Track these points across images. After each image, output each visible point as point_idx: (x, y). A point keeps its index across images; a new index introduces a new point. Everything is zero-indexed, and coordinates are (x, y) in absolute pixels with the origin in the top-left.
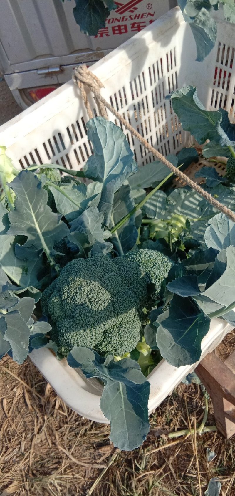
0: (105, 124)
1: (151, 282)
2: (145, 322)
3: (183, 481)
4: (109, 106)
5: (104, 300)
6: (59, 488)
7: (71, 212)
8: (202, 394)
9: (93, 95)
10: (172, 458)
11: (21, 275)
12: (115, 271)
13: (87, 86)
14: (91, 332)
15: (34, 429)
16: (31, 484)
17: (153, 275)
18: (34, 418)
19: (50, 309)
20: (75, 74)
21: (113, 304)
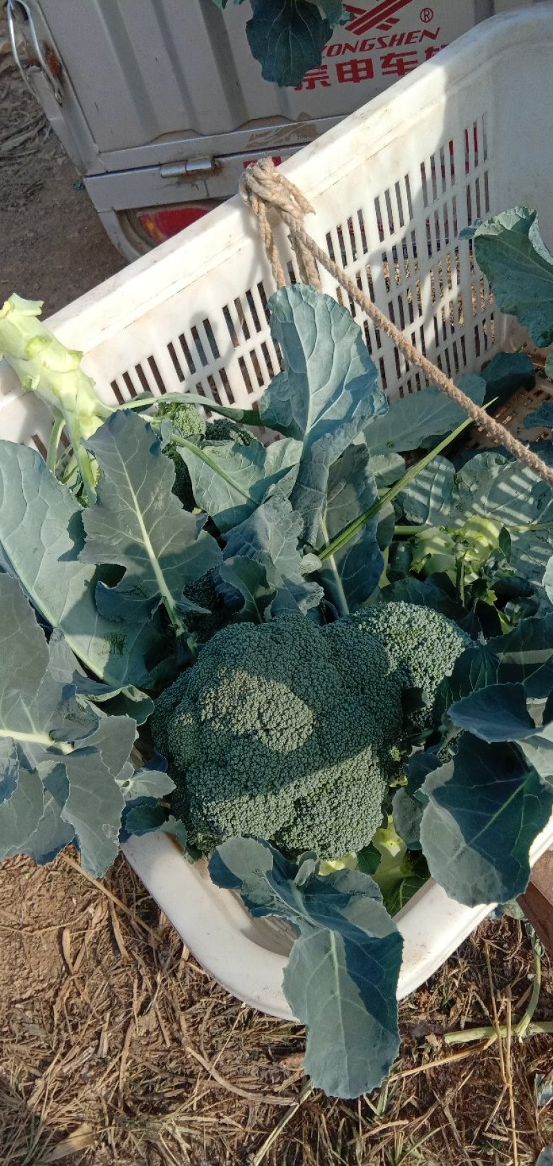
0: (311, 301)
1: (411, 685)
2: (396, 778)
3: (477, 1150)
4: (325, 257)
5: (298, 727)
6: (185, 1146)
7: (228, 507)
8: (528, 945)
9: (287, 231)
10: (450, 1093)
11: (107, 656)
12: (326, 656)
13: (273, 209)
14: (266, 801)
15: (131, 1004)
16: (121, 1133)
17: (417, 667)
18: (132, 978)
19: (171, 742)
20: (246, 181)
21: (319, 737)
